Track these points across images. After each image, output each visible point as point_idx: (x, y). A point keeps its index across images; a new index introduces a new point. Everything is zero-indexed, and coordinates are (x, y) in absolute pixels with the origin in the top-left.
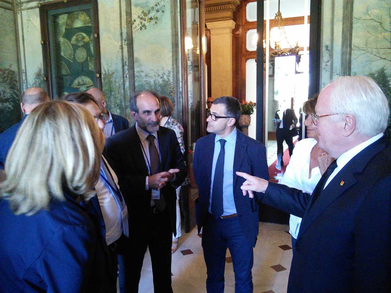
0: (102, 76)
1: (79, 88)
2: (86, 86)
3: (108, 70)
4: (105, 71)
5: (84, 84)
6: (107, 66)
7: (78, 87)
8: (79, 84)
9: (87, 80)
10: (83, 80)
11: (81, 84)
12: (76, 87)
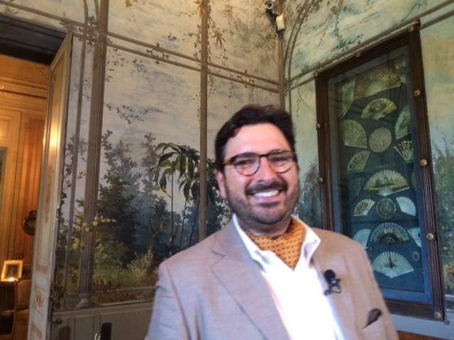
0: (434, 163)
1: (378, 191)
2: (392, 187)
3: (447, 151)
4: (440, 152)
5: (388, 184)
6: (443, 143)
7: (376, 189)
8: (378, 185)
9: (394, 177)
10: (386, 178)
11: (383, 183)
12: (372, 189)
